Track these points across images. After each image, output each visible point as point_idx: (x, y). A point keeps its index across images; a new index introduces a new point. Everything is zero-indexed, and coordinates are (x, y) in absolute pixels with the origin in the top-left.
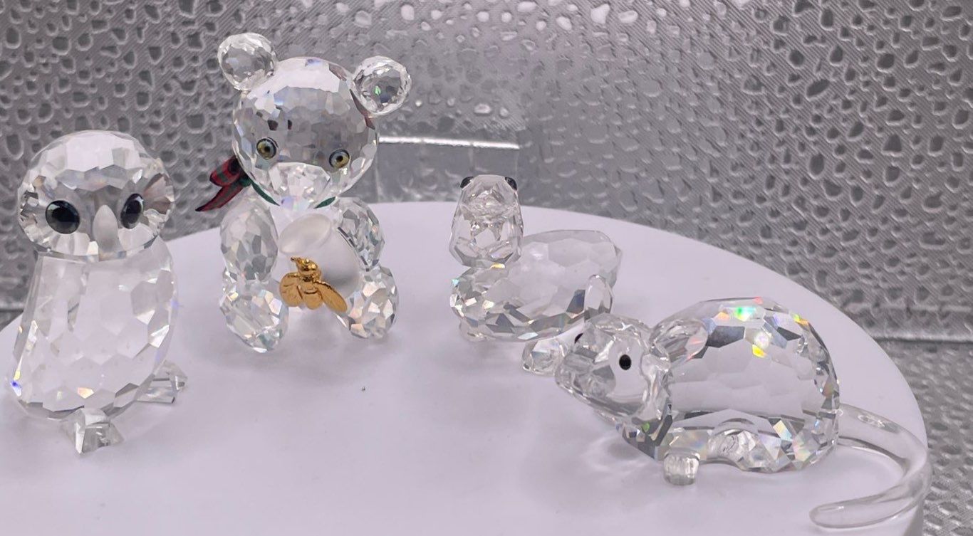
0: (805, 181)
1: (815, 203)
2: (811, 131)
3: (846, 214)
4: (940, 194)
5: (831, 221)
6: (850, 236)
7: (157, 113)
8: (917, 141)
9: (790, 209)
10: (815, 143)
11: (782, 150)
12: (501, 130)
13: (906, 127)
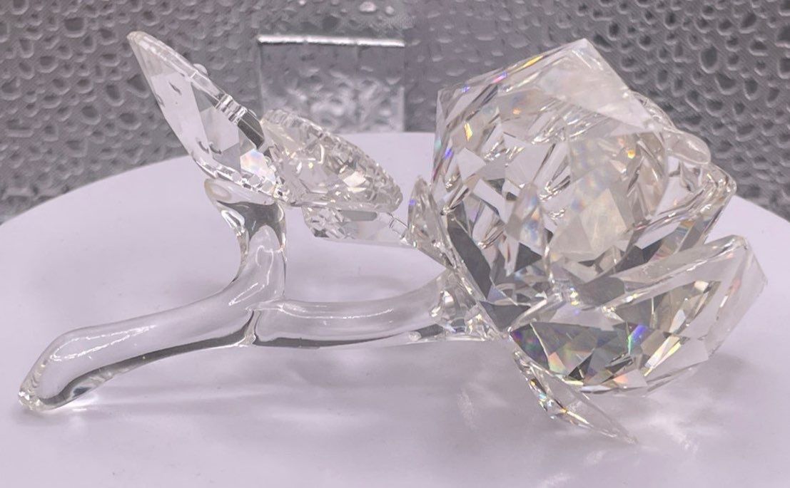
1: (708, 97)
2: (704, 23)
3: (740, 108)
5: (725, 116)
6: (745, 130)
7: (35, 16)
9: (682, 103)
10: (707, 35)
11: (674, 43)
12: (387, 29)
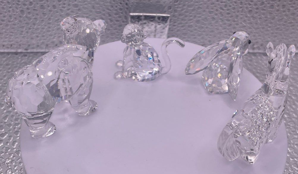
0: (246, 17)
1: (248, 22)
2: (250, 4)
4: (282, 19)
5: (252, 26)
7: (64, 4)
8: (278, 6)
9: (241, 23)
10: (250, 8)
11: (241, 9)
13: (276, 3)
